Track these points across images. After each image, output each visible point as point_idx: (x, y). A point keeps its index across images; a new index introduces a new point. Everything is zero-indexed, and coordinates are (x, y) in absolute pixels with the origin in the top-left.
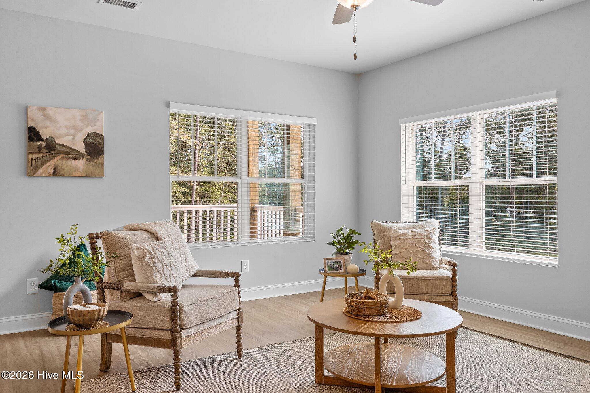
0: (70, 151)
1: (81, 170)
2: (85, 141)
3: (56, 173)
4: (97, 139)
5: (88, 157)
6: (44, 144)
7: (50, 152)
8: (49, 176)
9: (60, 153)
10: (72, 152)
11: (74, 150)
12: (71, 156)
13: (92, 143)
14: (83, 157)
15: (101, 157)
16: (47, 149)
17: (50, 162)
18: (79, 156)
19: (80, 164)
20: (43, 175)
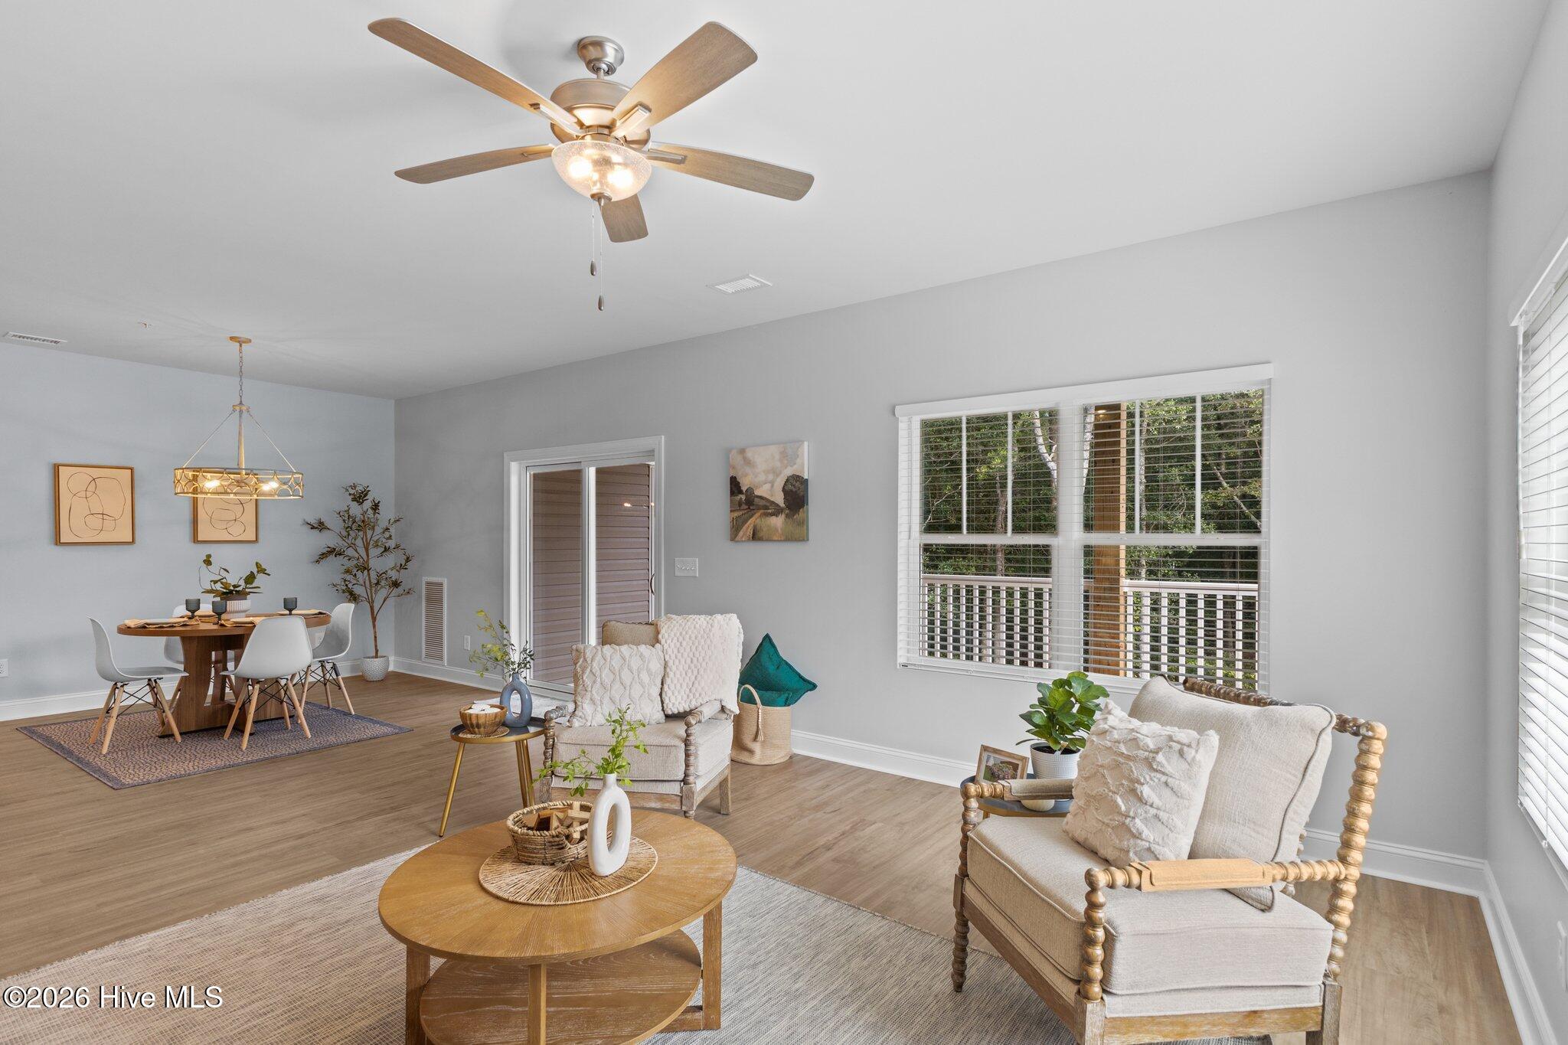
0: (768, 504)
1: (779, 530)
2: (784, 490)
3: (755, 537)
4: (798, 484)
5: (787, 511)
6: (743, 497)
7: (749, 508)
8: (749, 539)
9: (759, 508)
10: (771, 505)
11: (773, 502)
12: (770, 511)
13: (791, 491)
14: (782, 512)
15: (801, 510)
16: (746, 504)
17: (750, 521)
18: (778, 511)
19: (778, 522)
20: (744, 539)
